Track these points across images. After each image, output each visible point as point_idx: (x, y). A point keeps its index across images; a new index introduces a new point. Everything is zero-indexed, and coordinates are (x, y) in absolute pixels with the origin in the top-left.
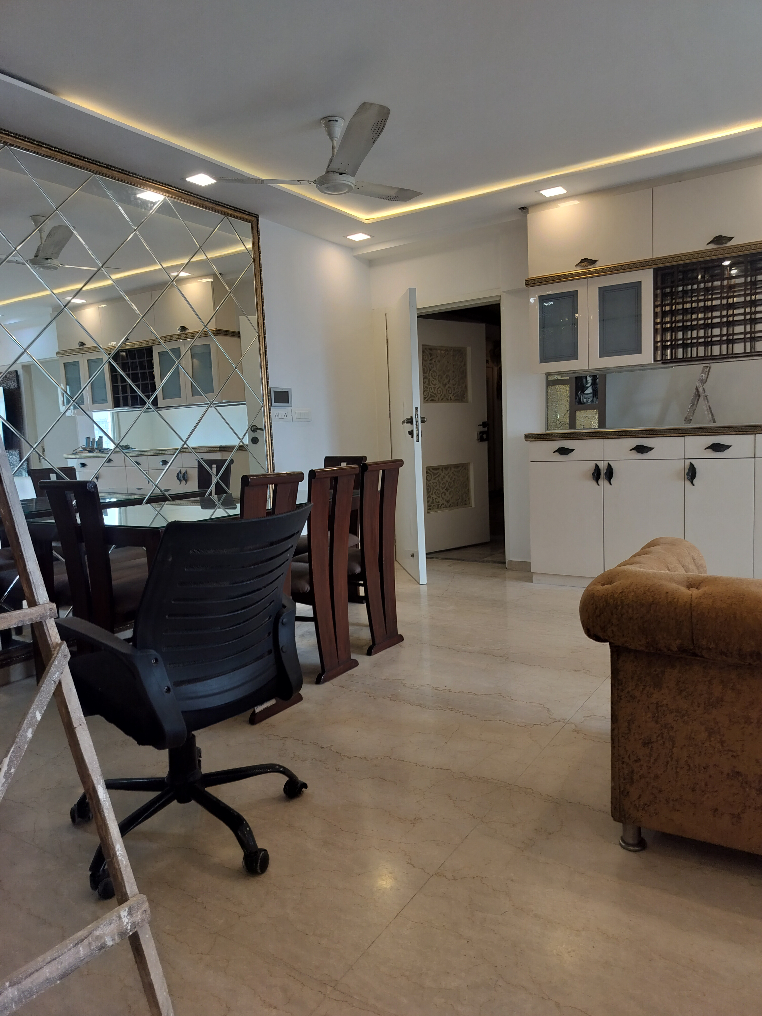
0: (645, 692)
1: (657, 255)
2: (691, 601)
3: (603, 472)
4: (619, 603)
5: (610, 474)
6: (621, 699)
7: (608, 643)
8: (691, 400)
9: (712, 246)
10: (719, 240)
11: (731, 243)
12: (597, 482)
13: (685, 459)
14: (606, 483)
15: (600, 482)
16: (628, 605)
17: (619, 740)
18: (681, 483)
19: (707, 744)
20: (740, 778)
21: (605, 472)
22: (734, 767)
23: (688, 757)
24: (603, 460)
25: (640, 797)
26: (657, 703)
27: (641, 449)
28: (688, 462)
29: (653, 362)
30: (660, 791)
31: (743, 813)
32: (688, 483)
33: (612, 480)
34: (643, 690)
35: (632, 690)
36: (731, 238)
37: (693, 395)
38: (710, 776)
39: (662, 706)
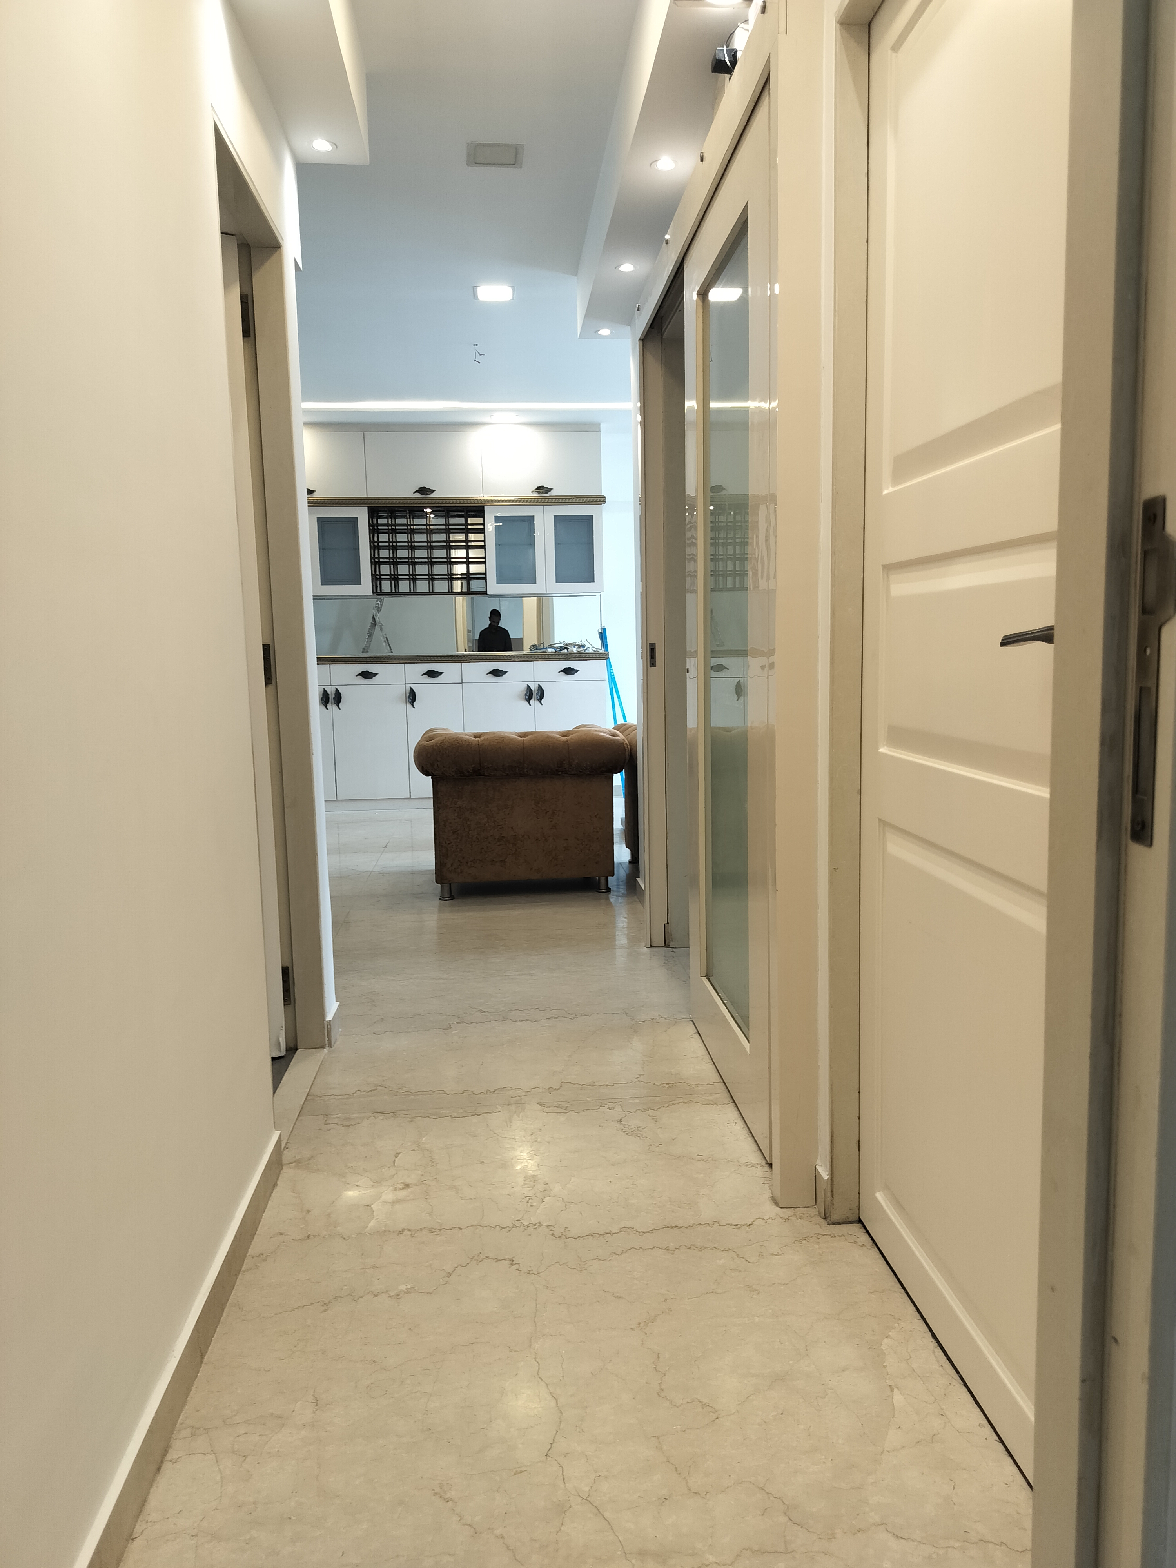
0: (453, 802)
1: (371, 495)
2: (479, 743)
3: (331, 696)
4: (441, 749)
5: (338, 698)
6: (440, 809)
7: (430, 777)
8: (368, 630)
9: (418, 495)
10: (423, 490)
11: (432, 495)
12: (326, 707)
13: (405, 684)
14: (335, 707)
15: (329, 706)
16: (445, 749)
17: (439, 834)
18: (402, 707)
19: (487, 825)
20: (504, 840)
21: (333, 697)
22: (501, 834)
23: (478, 834)
24: (331, 685)
25: (452, 865)
26: (460, 807)
27: (366, 675)
28: (408, 686)
29: (372, 594)
30: (463, 858)
31: (506, 859)
32: (409, 706)
33: (340, 704)
34: (452, 801)
35: (446, 802)
36: (433, 491)
37: (369, 625)
38: (489, 843)
39: (463, 808)
